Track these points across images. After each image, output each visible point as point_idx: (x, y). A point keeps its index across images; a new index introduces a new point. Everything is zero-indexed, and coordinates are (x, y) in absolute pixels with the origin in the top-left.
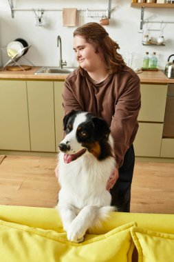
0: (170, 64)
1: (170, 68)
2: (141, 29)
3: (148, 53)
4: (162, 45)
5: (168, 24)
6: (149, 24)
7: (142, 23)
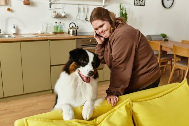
0: (71, 29)
1: (71, 31)
2: (50, 7)
3: (56, 23)
4: (65, 17)
5: (66, 5)
6: (55, 5)
7: (50, 4)
